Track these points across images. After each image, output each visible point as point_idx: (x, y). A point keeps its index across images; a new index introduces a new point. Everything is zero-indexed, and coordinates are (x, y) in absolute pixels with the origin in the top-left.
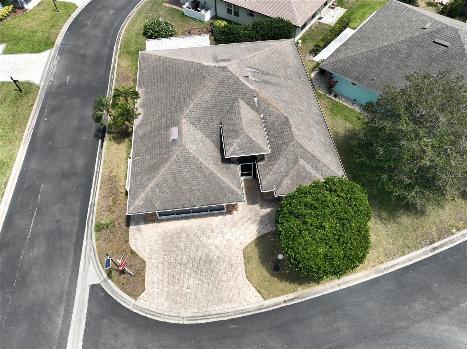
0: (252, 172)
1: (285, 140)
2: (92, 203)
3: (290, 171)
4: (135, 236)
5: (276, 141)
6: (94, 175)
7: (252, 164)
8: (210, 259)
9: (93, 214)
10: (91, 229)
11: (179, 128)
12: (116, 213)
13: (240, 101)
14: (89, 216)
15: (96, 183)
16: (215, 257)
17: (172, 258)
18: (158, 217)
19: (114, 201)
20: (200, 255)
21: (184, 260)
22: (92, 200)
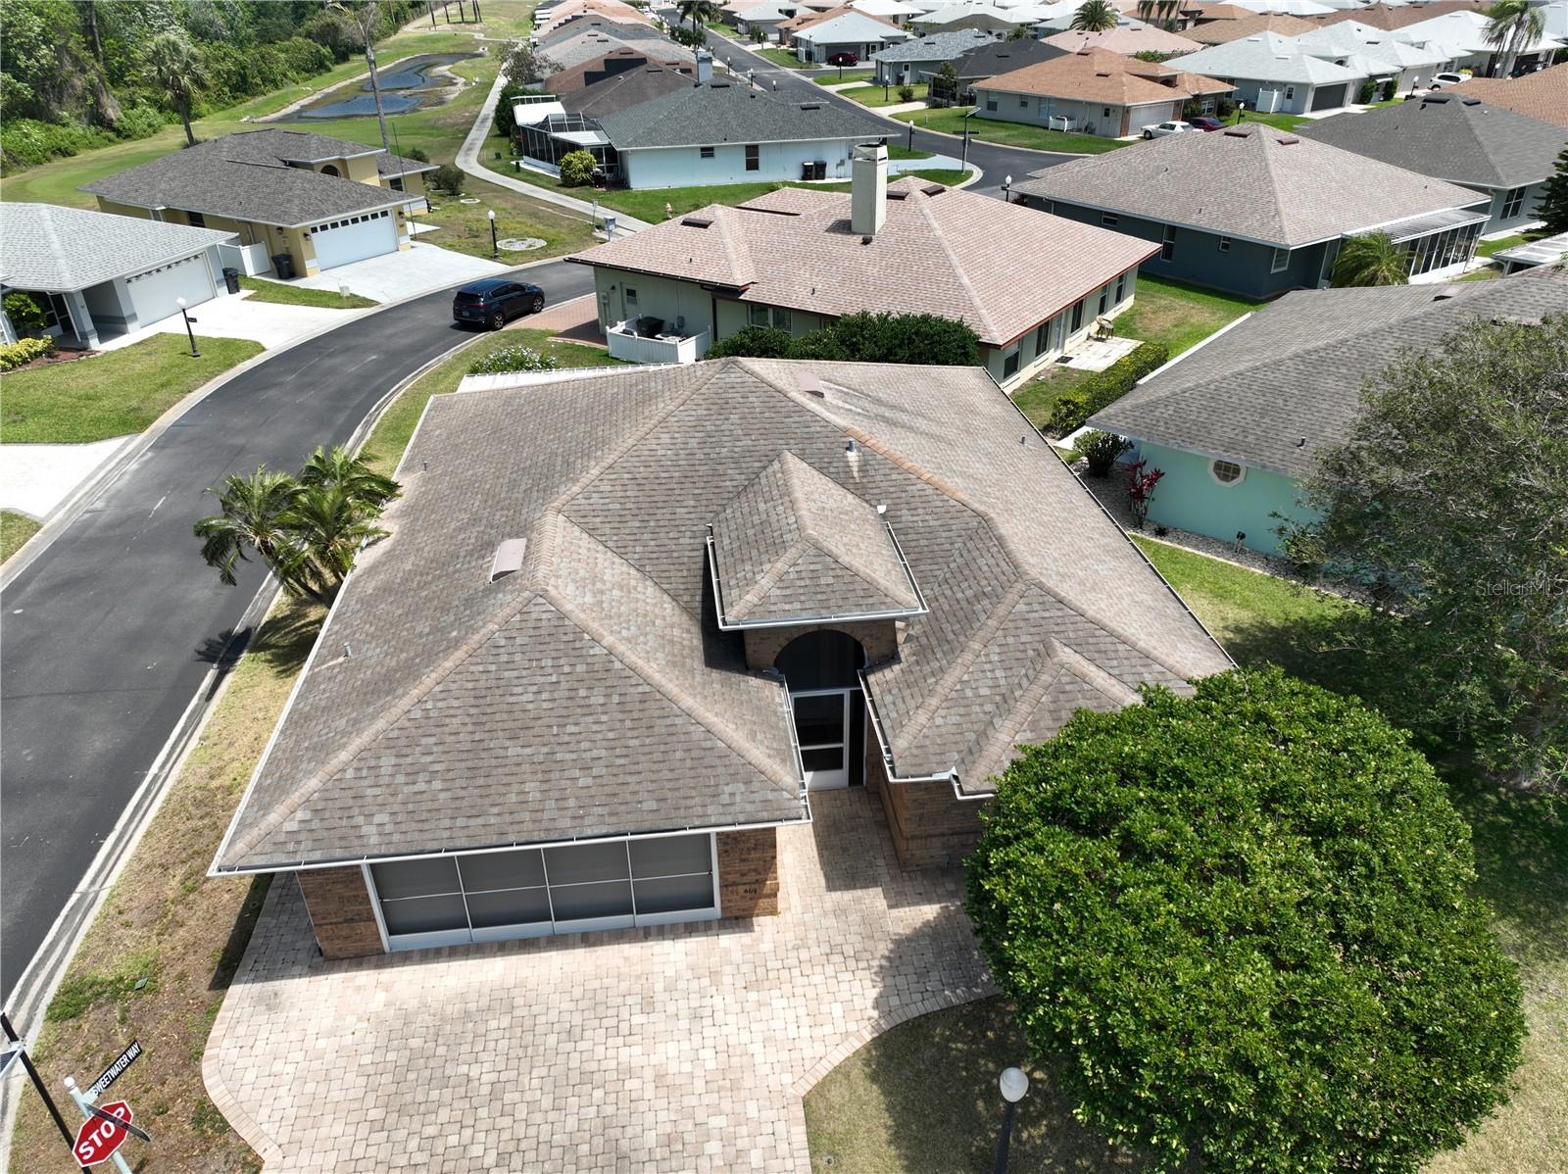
0: (845, 745)
1: (984, 583)
2: (84, 895)
3: (1018, 693)
4: (241, 1030)
5: (948, 593)
6: (137, 787)
7: (841, 696)
8: (624, 1144)
9: (70, 942)
10: (34, 1008)
11: (529, 540)
12: (182, 932)
13: (792, 462)
14: (46, 952)
15: (137, 819)
16: (651, 1139)
17: (413, 1144)
18: (379, 938)
19: (189, 883)
20: (572, 1123)
21: (476, 1150)
22: (93, 882)
